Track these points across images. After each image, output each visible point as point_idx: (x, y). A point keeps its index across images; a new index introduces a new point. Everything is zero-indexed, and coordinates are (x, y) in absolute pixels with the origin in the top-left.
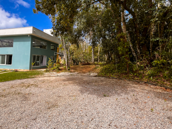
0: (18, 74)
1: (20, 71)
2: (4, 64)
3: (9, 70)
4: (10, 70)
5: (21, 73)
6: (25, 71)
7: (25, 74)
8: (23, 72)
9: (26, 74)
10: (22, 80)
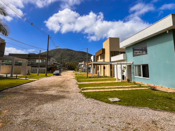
0: (154, 95)
1: (161, 89)
2: (141, 76)
3: (146, 85)
4: (148, 85)
5: (160, 94)
6: (170, 91)
7: (167, 98)
8: (165, 92)
9: (170, 99)
10: (157, 112)
